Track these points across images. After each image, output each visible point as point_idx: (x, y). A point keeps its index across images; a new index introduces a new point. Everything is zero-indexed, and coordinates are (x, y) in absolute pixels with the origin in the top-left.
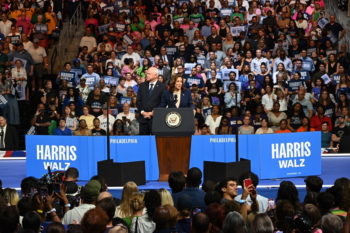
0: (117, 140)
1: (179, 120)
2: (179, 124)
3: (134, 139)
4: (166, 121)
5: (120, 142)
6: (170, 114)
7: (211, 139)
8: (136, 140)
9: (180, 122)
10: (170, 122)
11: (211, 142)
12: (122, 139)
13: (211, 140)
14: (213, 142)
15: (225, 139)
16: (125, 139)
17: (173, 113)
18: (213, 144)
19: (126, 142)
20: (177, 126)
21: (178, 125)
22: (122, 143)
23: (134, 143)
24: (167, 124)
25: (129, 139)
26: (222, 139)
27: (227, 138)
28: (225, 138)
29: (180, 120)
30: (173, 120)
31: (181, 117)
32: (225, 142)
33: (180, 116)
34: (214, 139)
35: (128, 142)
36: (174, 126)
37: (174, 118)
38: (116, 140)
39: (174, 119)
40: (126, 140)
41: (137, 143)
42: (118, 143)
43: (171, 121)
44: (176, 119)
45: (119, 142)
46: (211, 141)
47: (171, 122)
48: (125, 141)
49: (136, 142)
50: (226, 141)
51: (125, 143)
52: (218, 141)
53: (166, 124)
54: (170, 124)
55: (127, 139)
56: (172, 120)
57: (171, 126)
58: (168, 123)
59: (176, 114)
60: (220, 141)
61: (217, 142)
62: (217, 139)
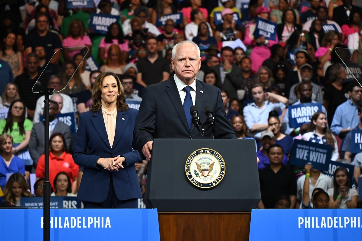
0: (60, 218)
1: (220, 169)
2: (220, 181)
3: (103, 218)
4: (186, 172)
5: (66, 224)
6: (197, 153)
7: (299, 218)
8: (108, 218)
9: (223, 175)
10: (197, 175)
11: (299, 227)
12: (72, 218)
13: (301, 221)
14: (306, 227)
15: (337, 220)
16: (79, 218)
17: (204, 152)
18: (307, 231)
19: (81, 224)
20: (215, 185)
21: (217, 183)
22: (72, 227)
23: (103, 227)
24: (190, 179)
25: (89, 218)
26: (328, 218)
27: (340, 218)
28: (335, 218)
29: (222, 169)
30: (203, 170)
31: (224, 162)
32: (335, 227)
33: (222, 160)
34: (309, 218)
35: (86, 224)
36: (207, 185)
37: (206, 165)
38: (56, 218)
39: (207, 167)
40: (81, 220)
41: (110, 227)
42: (60, 227)
43: (198, 172)
44: (212, 166)
45: (62, 224)
46: (300, 224)
47: (200, 174)
48: (79, 222)
49: (108, 224)
50: (338, 224)
51: (79, 227)
52: (319, 224)
53: (186, 179)
54: (197, 179)
55: (84, 218)
56: (201, 168)
57: (200, 184)
58: (190, 176)
59: (212, 153)
60: (323, 224)
61: (317, 227)
62: (317, 218)
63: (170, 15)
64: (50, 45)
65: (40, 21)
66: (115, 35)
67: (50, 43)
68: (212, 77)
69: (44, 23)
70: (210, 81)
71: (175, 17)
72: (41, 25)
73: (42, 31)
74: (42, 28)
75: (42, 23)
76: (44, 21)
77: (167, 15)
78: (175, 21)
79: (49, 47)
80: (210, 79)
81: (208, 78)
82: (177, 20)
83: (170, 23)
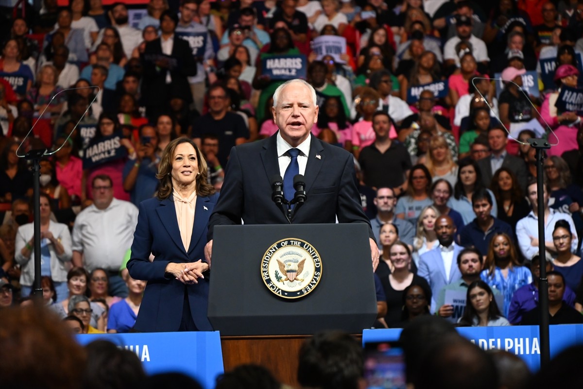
1: (313, 269)
2: (313, 287)
4: (263, 274)
6: (279, 246)
8: (145, 347)
9: (318, 279)
10: (279, 278)
17: (289, 243)
20: (306, 293)
21: (310, 290)
24: (268, 286)
29: (317, 270)
30: (288, 271)
31: (319, 259)
33: (317, 255)
36: (294, 293)
37: (292, 264)
39: (294, 266)
41: (148, 360)
43: (281, 274)
44: (301, 265)
47: (284, 277)
49: (146, 356)
53: (262, 286)
54: (279, 285)
56: (286, 269)
57: (283, 292)
58: (269, 281)
59: (302, 245)
63: (428, 84)
64: (229, 133)
65: (214, 97)
66: (332, 115)
67: (229, 130)
68: (470, 172)
69: (220, 100)
70: (467, 178)
71: (437, 88)
72: (216, 103)
73: (218, 113)
74: (218, 109)
75: (217, 100)
76: (219, 97)
77: (423, 86)
78: (436, 94)
79: (229, 136)
80: (467, 174)
81: (464, 172)
82: (440, 92)
83: (427, 96)
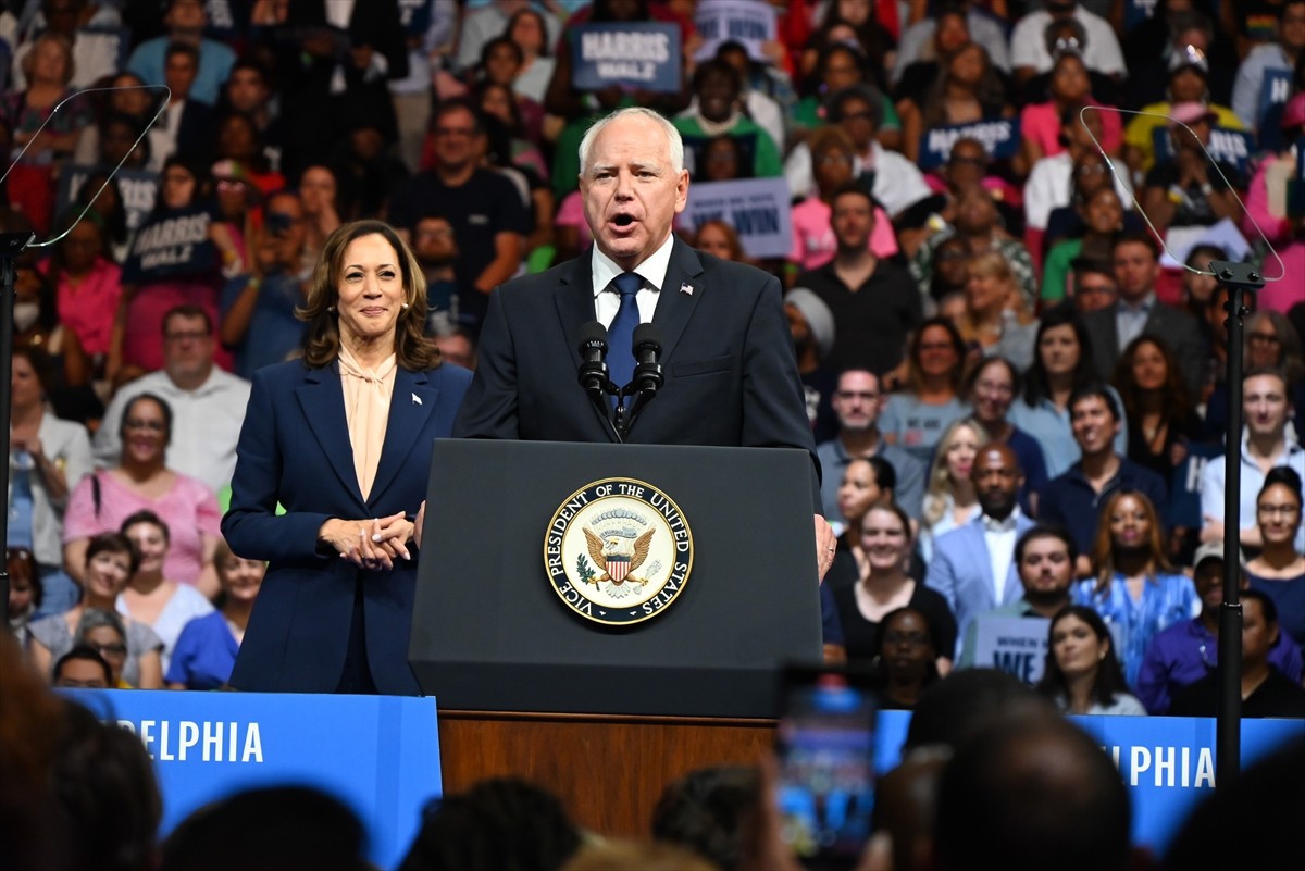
1: (672, 555)
2: (670, 599)
3: (234, 727)
4: (548, 563)
6: (591, 496)
8: (253, 728)
9: (683, 580)
10: (586, 575)
16: (146, 724)
17: (616, 491)
20: (651, 614)
21: (662, 608)
23: (233, 758)
24: (560, 592)
25: (184, 725)
29: (681, 557)
30: (610, 558)
31: (688, 532)
33: (683, 521)
35: (173, 748)
36: (622, 613)
37: (621, 540)
39: (625, 547)
40: (155, 731)
41: (259, 758)
44: (643, 544)
49: (254, 750)
54: (587, 591)
55: (165, 725)
56: (605, 552)
57: (596, 608)
58: (562, 580)
59: (647, 496)
63: (972, 123)
64: (479, 220)
65: (447, 132)
68: (1065, 341)
69: (462, 139)
70: (1056, 355)
72: (451, 145)
73: (455, 168)
74: (454, 158)
75: (454, 138)
76: (460, 131)
79: (478, 226)
80: (1058, 347)
81: (1050, 342)
83: (967, 152)
